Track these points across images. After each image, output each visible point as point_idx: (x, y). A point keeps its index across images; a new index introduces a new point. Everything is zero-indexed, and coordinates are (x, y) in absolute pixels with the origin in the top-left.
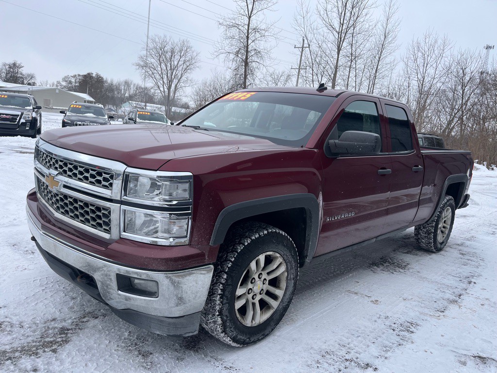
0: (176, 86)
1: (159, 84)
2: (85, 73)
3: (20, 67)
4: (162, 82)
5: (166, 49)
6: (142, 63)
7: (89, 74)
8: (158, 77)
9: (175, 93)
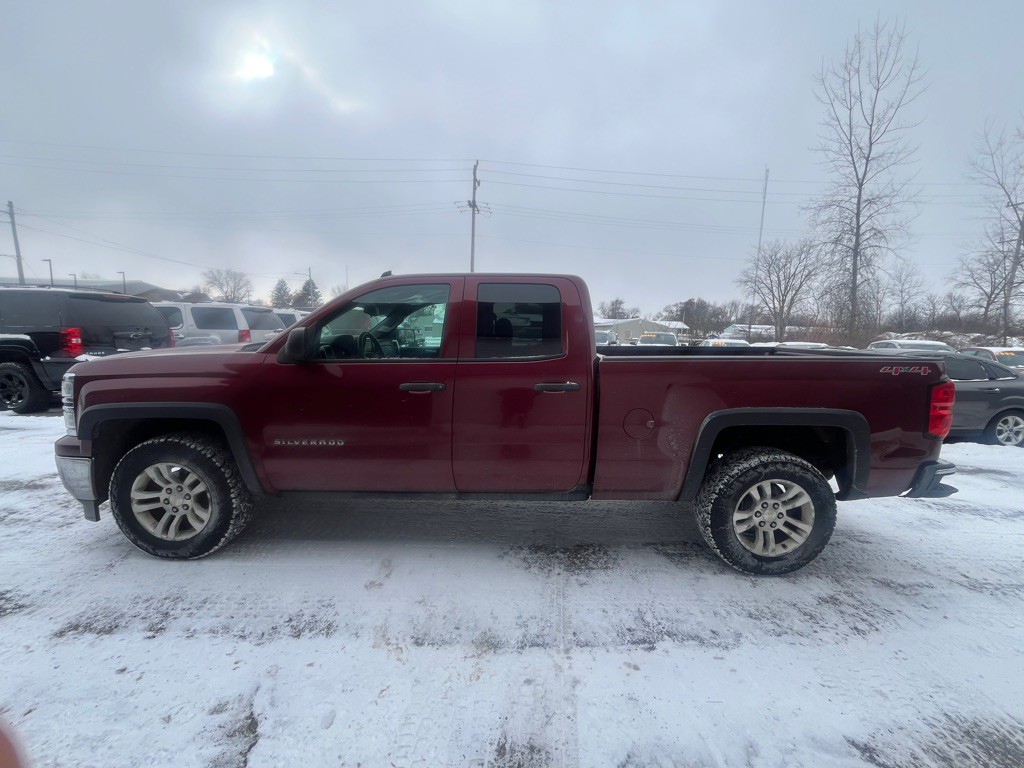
0: (792, 299)
1: (767, 299)
2: (687, 300)
3: (621, 303)
4: (771, 297)
5: (778, 256)
6: (745, 279)
7: (690, 300)
8: (766, 291)
9: (790, 309)
